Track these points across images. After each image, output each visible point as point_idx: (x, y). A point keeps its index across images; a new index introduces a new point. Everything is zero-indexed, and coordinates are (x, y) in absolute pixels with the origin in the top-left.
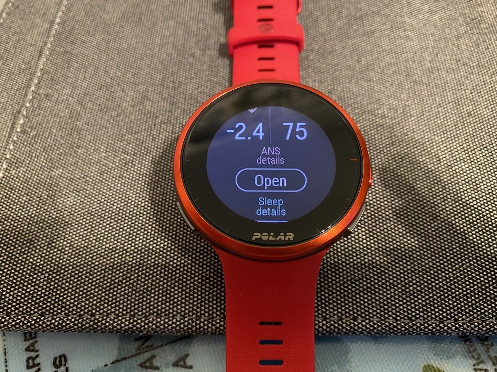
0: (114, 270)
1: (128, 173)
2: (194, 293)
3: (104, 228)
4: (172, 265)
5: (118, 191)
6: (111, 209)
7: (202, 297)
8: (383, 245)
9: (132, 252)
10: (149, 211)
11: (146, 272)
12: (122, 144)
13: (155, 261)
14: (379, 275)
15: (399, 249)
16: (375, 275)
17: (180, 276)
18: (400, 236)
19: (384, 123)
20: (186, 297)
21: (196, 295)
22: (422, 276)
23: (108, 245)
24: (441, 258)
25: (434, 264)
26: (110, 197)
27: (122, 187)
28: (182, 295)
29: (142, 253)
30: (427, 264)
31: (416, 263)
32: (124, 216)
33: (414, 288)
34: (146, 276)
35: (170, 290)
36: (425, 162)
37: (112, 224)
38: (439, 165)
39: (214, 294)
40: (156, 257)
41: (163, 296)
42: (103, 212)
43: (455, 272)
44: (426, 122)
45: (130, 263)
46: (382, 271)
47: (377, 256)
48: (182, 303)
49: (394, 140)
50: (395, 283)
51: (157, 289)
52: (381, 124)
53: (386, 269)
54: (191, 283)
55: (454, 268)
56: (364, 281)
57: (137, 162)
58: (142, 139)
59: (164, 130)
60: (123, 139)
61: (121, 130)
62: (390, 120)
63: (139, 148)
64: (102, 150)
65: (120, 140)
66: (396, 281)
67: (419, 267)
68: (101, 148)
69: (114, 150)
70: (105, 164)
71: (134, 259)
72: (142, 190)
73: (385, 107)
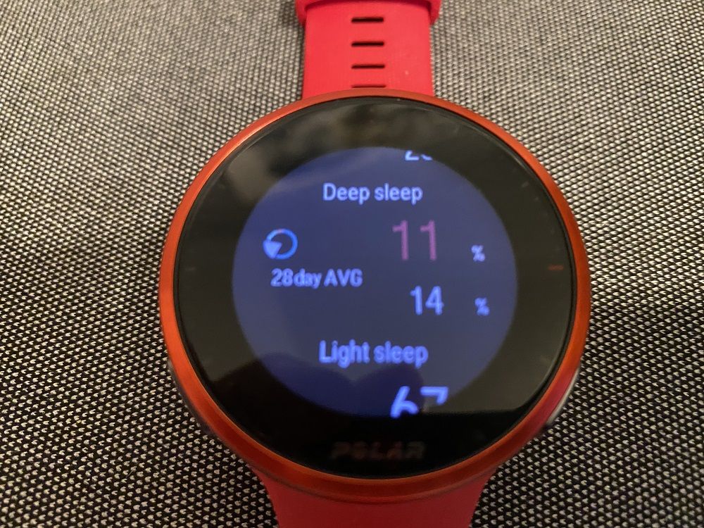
0: (49, 444)
1: (90, 245)
2: (205, 496)
3: (34, 354)
4: (163, 438)
5: (69, 281)
6: (52, 317)
7: (220, 506)
8: (584, 408)
9: (86, 407)
10: (124, 324)
11: (112, 449)
12: (83, 186)
13: (131, 426)
14: (576, 470)
15: (615, 418)
16: (566, 469)
17: (179, 460)
18: (618, 391)
19: (589, 161)
20: (189, 503)
21: (207, 501)
22: (661, 474)
23: (39, 391)
25: (683, 450)
26: (52, 293)
27: (77, 272)
28: (181, 498)
29: (105, 408)
30: (669, 449)
31: (648, 448)
32: (76, 332)
33: (644, 499)
34: (111, 457)
35: (157, 489)
37: (51, 348)
39: (245, 499)
40: (133, 418)
41: (143, 499)
42: (37, 322)
45: (81, 430)
46: (580, 461)
47: (572, 431)
48: (180, 516)
50: (607, 488)
51: (131, 486)
52: (584, 163)
53: (588, 457)
54: (199, 475)
56: (545, 481)
57: (110, 222)
58: (122, 177)
59: (165, 161)
60: (86, 176)
61: (84, 160)
62: (601, 156)
63: (115, 195)
64: (44, 197)
65: (80, 178)
66: (609, 483)
67: (655, 457)
68: (43, 194)
69: (68, 197)
70: (48, 225)
71: (88, 422)
72: (114, 280)
73: (592, 131)
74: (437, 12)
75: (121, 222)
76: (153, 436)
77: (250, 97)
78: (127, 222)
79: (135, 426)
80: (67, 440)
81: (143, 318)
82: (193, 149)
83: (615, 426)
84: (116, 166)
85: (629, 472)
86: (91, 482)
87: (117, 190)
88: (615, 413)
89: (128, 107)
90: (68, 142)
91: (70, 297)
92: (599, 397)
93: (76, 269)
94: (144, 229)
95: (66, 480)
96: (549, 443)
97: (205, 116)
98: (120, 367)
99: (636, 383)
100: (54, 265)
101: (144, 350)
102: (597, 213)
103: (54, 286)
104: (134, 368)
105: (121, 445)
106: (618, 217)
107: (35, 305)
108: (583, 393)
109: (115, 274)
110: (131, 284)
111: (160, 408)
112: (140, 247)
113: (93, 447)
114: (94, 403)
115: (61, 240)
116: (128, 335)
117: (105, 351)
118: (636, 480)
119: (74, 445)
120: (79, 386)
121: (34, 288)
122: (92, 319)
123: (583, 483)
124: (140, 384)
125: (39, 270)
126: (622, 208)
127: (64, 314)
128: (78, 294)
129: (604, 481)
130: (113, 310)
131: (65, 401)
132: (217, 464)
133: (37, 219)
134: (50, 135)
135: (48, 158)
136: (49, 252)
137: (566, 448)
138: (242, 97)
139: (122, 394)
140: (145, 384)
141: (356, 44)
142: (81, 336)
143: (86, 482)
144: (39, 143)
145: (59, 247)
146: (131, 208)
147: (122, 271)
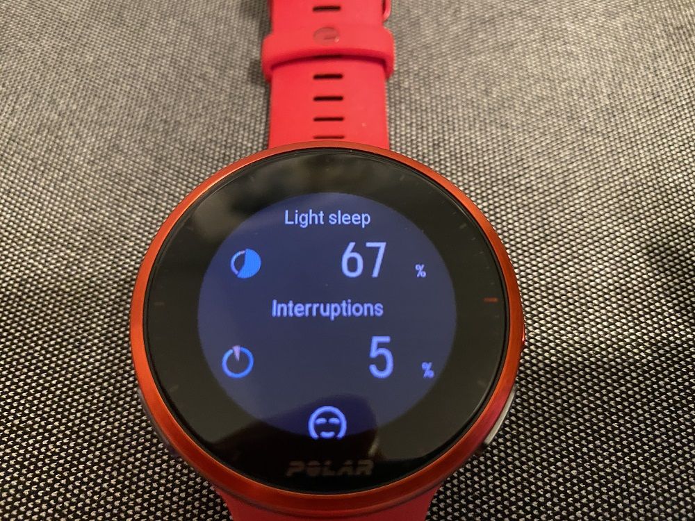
0: (24, 471)
1: (69, 284)
3: (13, 387)
4: (133, 463)
5: (48, 318)
6: (31, 351)
8: (526, 429)
9: (60, 436)
10: (99, 357)
11: (84, 475)
12: (64, 230)
13: (102, 453)
14: (519, 487)
15: (555, 438)
16: (510, 487)
17: (146, 484)
18: (558, 412)
19: (531, 201)
22: (599, 489)
23: (17, 422)
24: (633, 455)
25: (619, 466)
26: (32, 329)
27: (56, 309)
29: (79, 437)
30: (606, 466)
31: (587, 465)
32: (53, 365)
33: (584, 514)
34: (83, 483)
36: (602, 273)
37: (29, 381)
38: (628, 279)
40: (104, 446)
42: (16, 357)
43: (659, 483)
44: (604, 200)
45: (55, 458)
46: (523, 479)
47: (515, 451)
49: (547, 232)
50: (549, 504)
51: (100, 511)
52: (525, 203)
53: (532, 475)
54: (166, 498)
55: (657, 475)
56: (490, 499)
57: (88, 263)
58: (100, 221)
59: (140, 206)
60: (67, 220)
61: (65, 205)
62: (541, 196)
63: (93, 238)
64: (27, 240)
65: (61, 223)
66: (551, 500)
67: (593, 473)
68: (26, 237)
69: (50, 240)
70: (29, 266)
71: (63, 450)
72: (90, 317)
73: (533, 173)
74: (391, 68)
75: (99, 263)
76: (123, 462)
77: (220, 147)
78: (104, 263)
79: (106, 453)
80: (41, 468)
81: (117, 352)
82: (166, 195)
83: (556, 445)
84: (95, 210)
85: (569, 489)
86: (63, 507)
87: (95, 233)
88: (555, 434)
89: (107, 157)
90: (51, 189)
91: (49, 333)
92: (540, 419)
93: (55, 306)
94: (120, 268)
95: (40, 505)
96: (494, 463)
97: (178, 164)
98: (94, 398)
99: (574, 405)
100: (34, 303)
101: (117, 381)
102: (538, 248)
103: (34, 323)
104: (107, 398)
105: (92, 472)
106: (557, 251)
107: (15, 341)
108: (526, 415)
109: (92, 310)
110: (107, 320)
111: (130, 435)
112: (115, 285)
113: (65, 474)
114: (68, 432)
115: (42, 280)
116: (102, 368)
117: (80, 383)
118: (576, 496)
119: (48, 472)
120: (54, 416)
121: (14, 325)
122: (68, 353)
123: (527, 499)
124: (112, 413)
125: (20, 308)
126: (561, 243)
127: (43, 348)
128: (56, 330)
129: (545, 497)
130: (89, 344)
131: (41, 431)
132: (183, 487)
133: (20, 261)
134: (34, 183)
135: (32, 204)
136: (30, 291)
137: (510, 467)
138: (213, 147)
139: (95, 422)
140: (117, 413)
141: (317, 99)
142: (58, 369)
143: (58, 507)
144: (23, 191)
145: (40, 286)
146: (108, 250)
147: (98, 308)
